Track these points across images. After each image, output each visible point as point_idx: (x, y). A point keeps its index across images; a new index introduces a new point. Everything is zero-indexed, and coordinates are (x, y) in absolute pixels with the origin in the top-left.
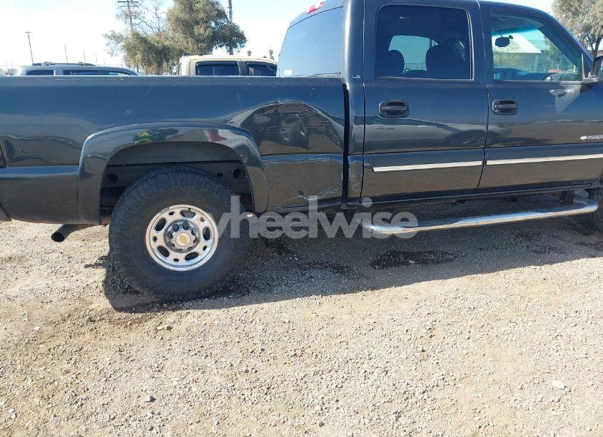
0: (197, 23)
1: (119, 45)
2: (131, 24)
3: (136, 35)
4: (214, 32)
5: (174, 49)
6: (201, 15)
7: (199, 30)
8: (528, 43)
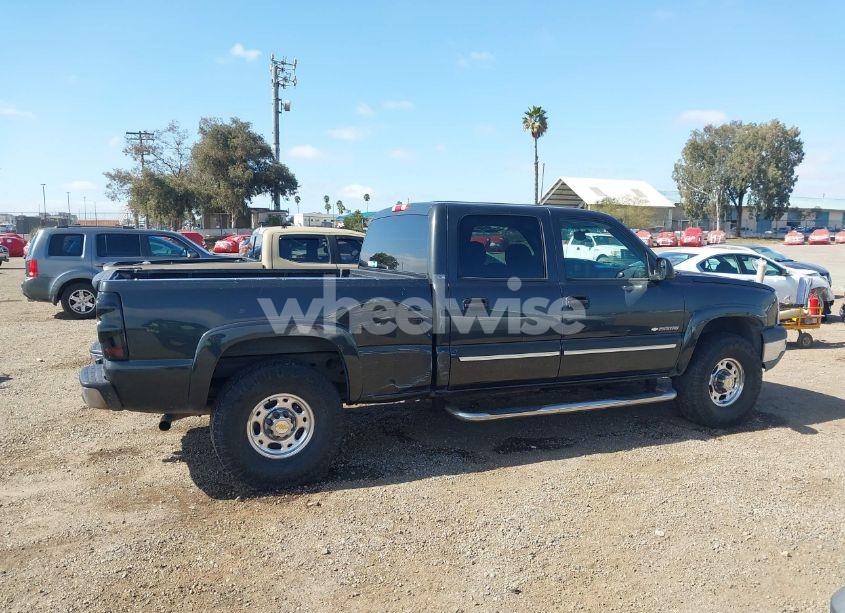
0: (233, 162)
1: (125, 187)
2: (143, 161)
3: (150, 176)
4: (255, 174)
5: (200, 194)
6: (239, 153)
7: (236, 172)
8: (659, 194)
